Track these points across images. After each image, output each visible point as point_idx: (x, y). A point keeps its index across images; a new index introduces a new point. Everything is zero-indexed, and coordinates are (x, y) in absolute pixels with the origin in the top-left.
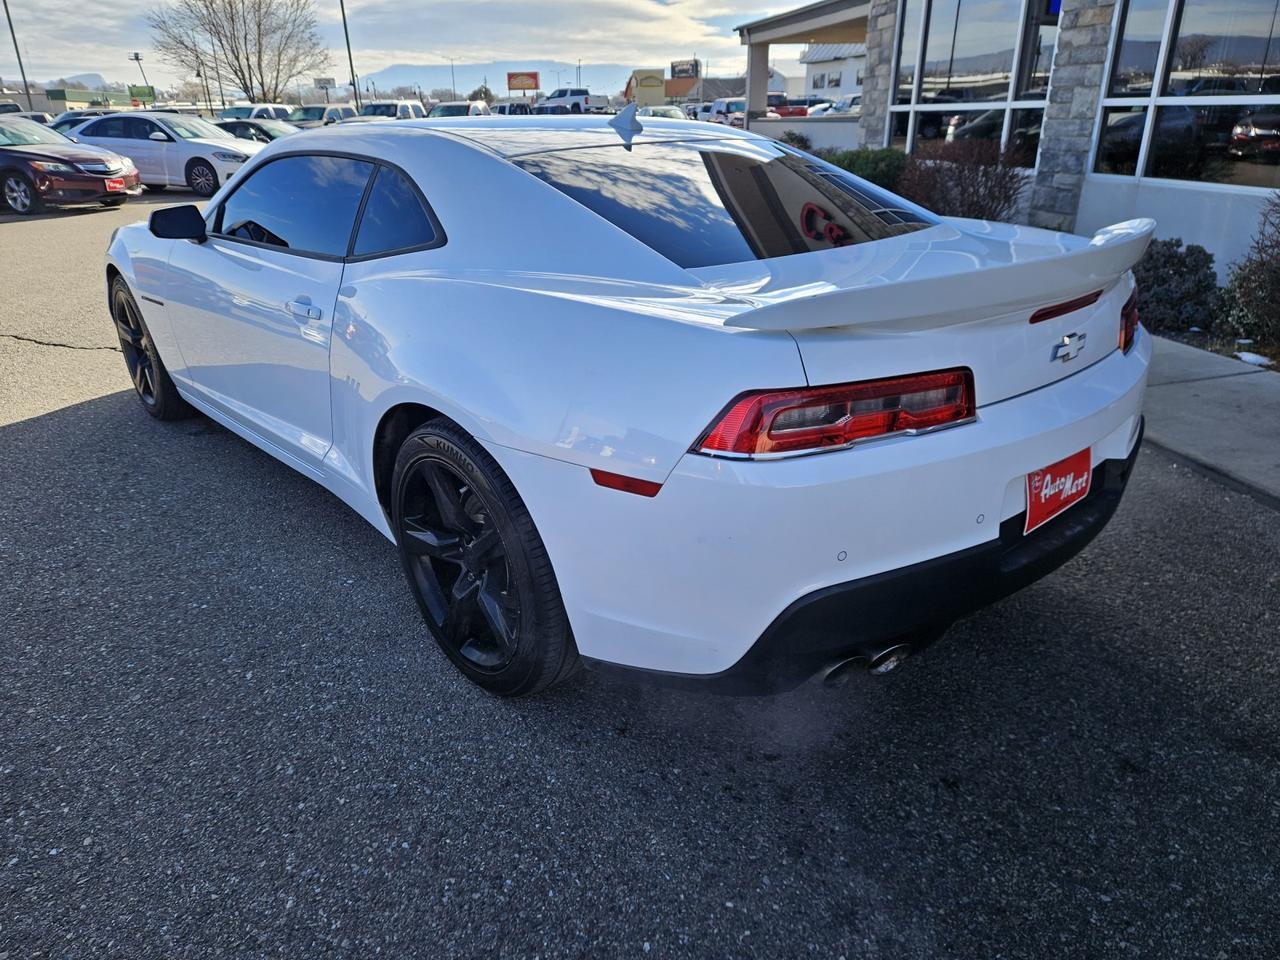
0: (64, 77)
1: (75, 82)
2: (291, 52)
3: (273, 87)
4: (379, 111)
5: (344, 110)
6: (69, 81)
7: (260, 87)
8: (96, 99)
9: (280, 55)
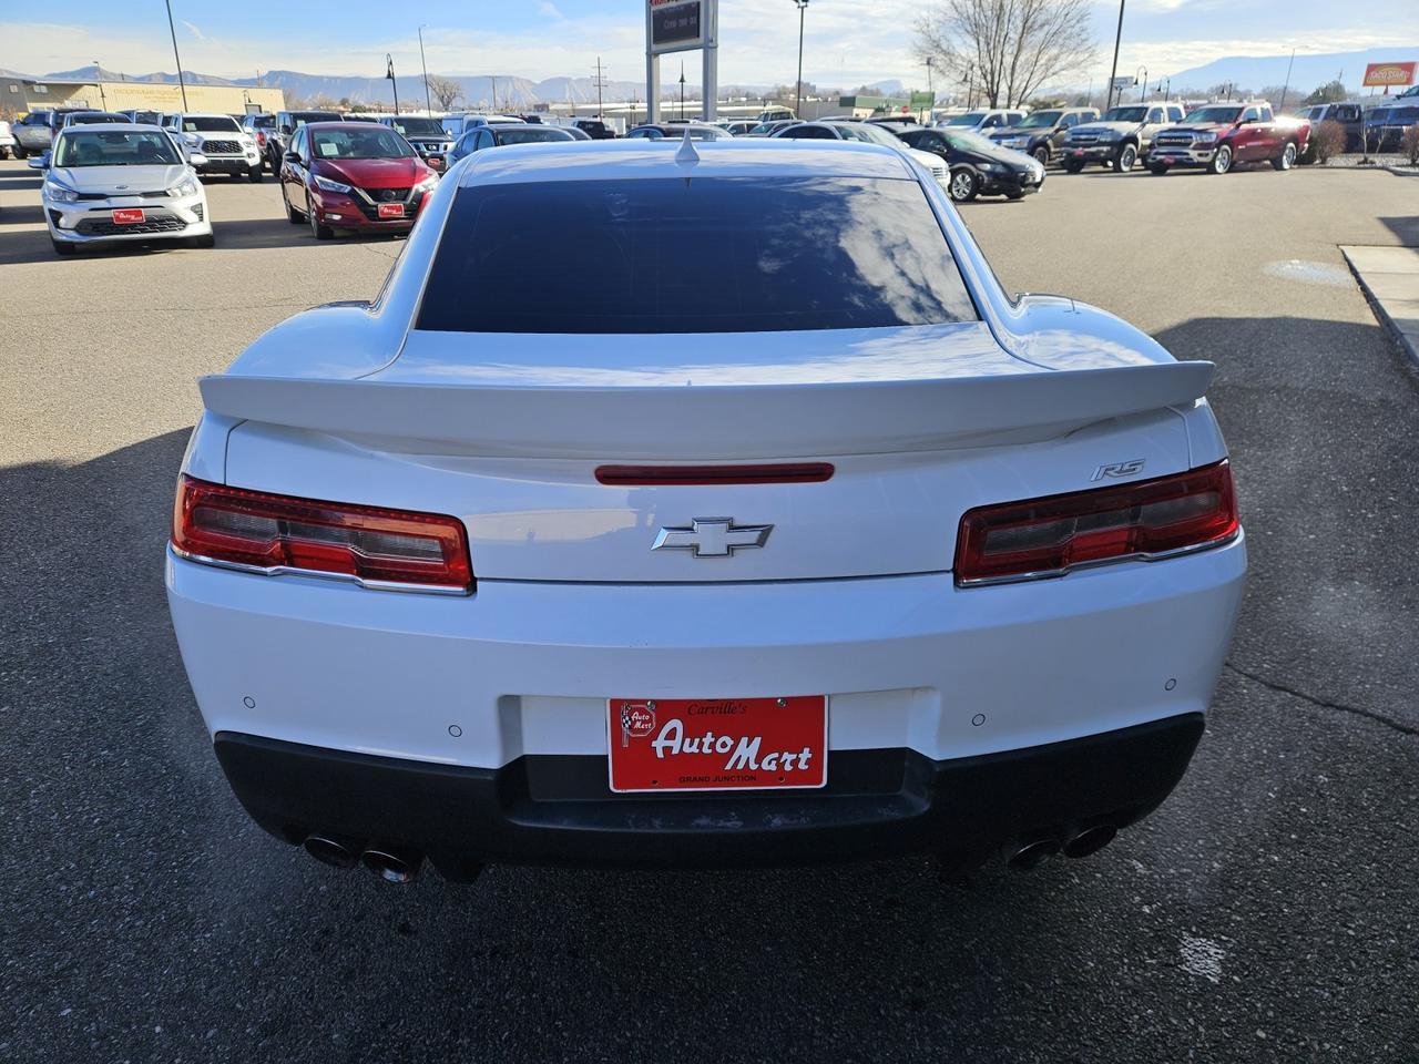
0: (866, 84)
1: (874, 88)
2: (1054, 51)
3: (1021, 90)
4: (1125, 116)
5: (1084, 115)
6: (869, 88)
7: (1007, 91)
8: (880, 105)
9: (1040, 53)
